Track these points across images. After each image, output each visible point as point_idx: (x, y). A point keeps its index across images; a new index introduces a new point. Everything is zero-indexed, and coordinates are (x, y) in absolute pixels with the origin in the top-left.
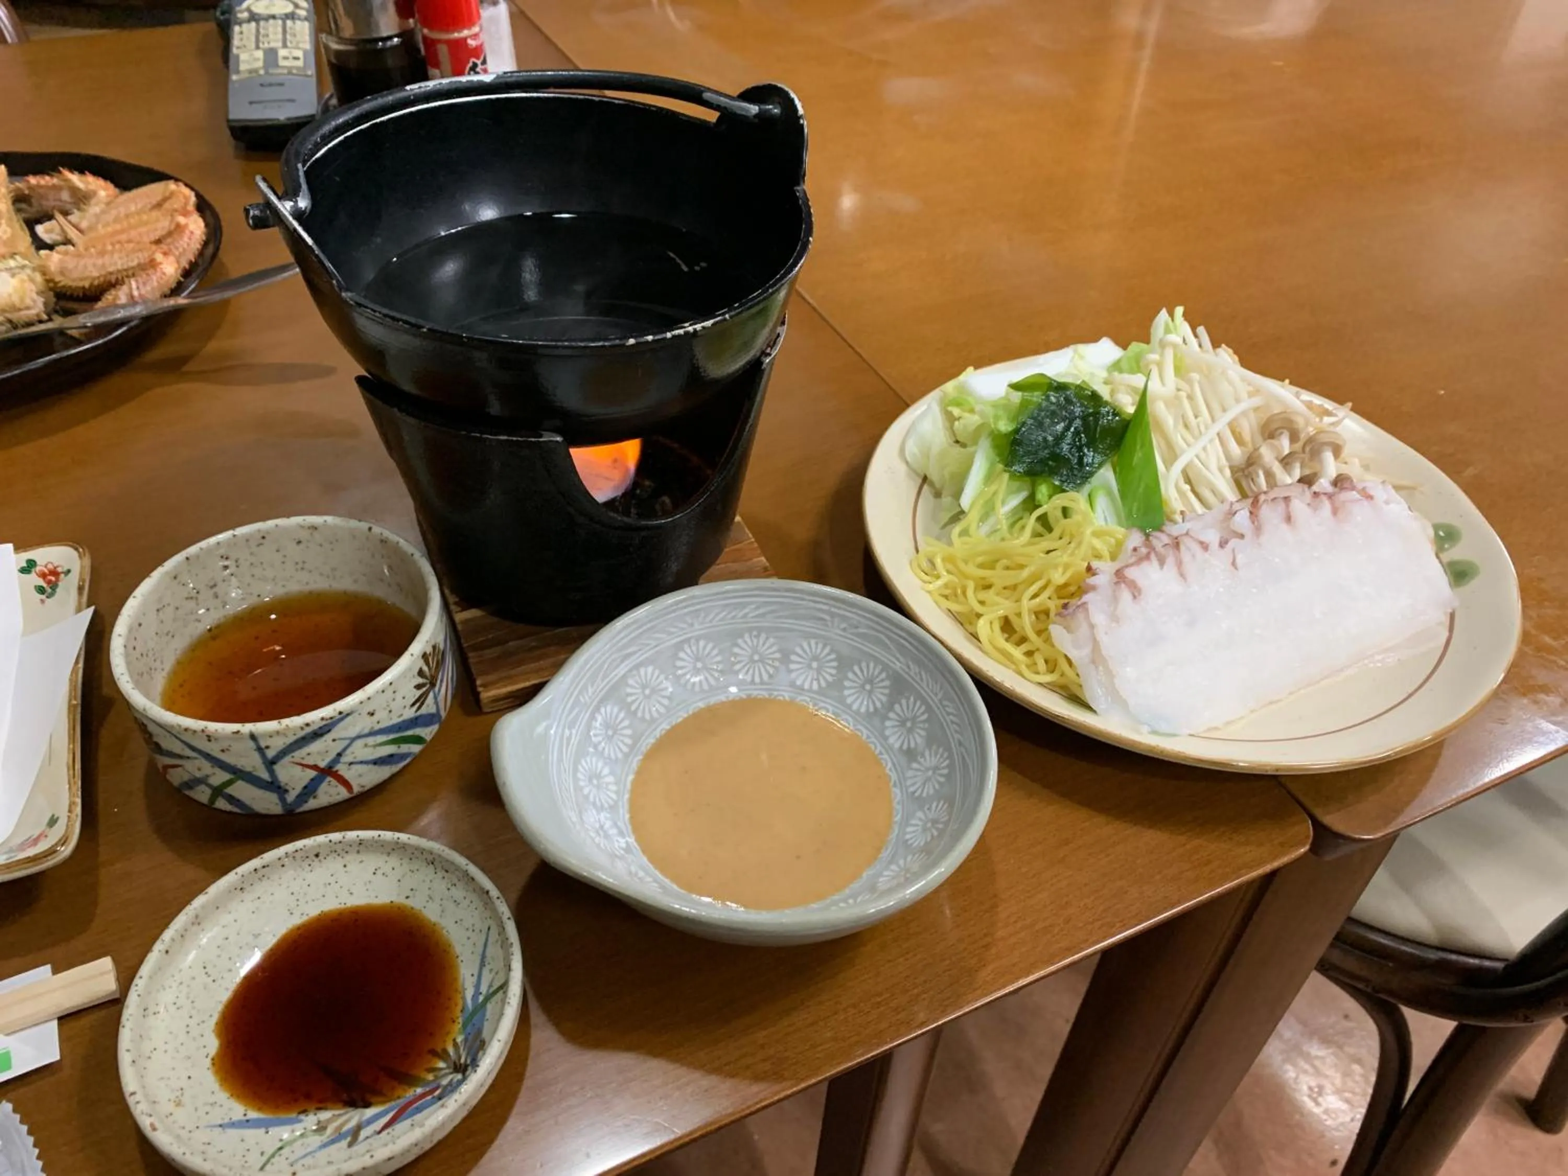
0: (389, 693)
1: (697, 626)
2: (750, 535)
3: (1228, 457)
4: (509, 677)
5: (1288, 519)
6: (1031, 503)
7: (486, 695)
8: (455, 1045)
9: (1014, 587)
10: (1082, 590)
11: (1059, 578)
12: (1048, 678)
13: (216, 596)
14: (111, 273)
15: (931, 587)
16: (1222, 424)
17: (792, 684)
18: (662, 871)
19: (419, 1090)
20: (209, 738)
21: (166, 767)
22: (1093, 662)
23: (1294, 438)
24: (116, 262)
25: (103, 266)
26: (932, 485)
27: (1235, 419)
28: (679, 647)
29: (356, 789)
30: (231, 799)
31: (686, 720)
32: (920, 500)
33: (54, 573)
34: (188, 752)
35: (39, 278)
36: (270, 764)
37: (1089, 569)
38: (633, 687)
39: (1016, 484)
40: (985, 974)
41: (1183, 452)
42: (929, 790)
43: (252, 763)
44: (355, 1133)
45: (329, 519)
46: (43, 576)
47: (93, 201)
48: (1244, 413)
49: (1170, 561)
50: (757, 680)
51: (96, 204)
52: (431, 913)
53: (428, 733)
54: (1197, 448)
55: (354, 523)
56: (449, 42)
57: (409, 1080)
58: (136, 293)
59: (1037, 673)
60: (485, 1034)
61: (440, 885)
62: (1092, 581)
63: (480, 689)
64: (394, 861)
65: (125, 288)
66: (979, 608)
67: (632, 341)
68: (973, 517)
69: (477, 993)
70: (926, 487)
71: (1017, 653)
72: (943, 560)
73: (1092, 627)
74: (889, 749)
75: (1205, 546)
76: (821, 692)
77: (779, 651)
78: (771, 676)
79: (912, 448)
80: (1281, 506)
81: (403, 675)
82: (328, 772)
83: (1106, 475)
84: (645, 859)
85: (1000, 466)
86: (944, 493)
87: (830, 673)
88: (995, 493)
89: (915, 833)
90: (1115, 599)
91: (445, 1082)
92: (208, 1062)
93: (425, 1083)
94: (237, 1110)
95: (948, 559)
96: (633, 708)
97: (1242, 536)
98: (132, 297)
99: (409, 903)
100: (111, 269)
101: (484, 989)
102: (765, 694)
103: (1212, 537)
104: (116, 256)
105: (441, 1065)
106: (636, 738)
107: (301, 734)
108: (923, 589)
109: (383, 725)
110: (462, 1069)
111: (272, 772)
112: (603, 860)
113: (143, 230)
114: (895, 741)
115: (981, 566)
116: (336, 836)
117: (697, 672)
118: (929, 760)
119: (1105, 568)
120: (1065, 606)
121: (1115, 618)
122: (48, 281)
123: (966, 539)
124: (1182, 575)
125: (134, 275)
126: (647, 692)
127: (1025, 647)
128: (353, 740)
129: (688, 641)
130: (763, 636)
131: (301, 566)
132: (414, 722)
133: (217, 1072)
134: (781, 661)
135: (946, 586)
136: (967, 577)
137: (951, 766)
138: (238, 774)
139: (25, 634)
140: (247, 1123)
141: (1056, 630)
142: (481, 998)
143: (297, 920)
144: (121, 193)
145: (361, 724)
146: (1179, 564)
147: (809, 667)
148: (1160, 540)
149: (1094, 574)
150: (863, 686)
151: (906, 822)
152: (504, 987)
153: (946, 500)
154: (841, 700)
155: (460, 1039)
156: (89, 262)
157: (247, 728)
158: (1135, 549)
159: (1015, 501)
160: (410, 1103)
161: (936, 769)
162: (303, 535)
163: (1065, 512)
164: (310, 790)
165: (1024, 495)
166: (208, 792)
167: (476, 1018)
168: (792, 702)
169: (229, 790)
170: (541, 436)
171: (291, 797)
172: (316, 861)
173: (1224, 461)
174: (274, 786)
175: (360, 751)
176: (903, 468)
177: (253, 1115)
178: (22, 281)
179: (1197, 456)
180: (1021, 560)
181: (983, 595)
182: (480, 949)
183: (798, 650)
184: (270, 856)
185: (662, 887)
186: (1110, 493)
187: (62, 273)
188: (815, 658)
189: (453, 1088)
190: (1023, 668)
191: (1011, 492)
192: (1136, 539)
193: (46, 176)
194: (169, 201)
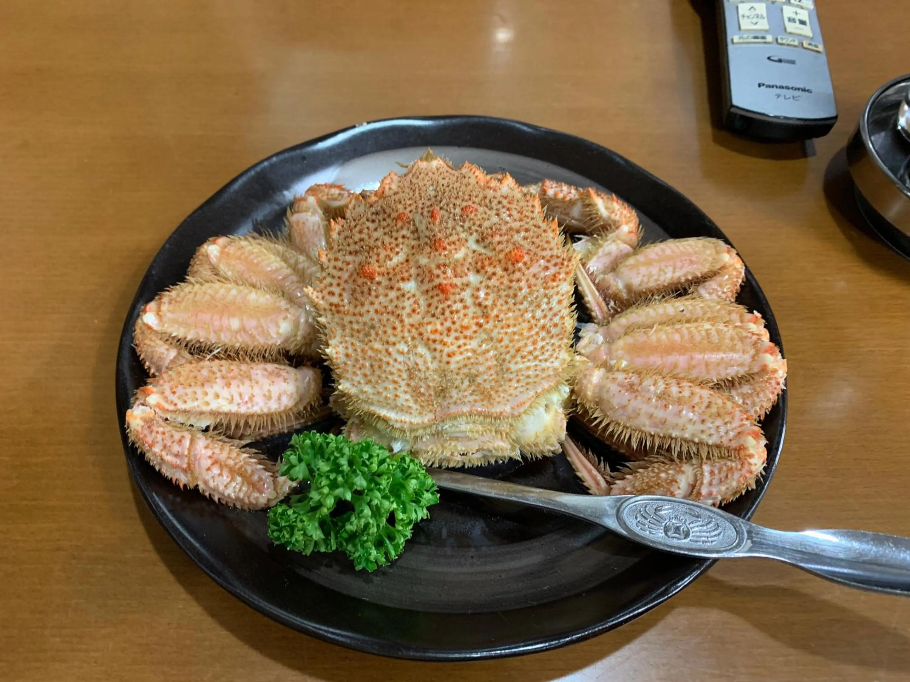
51: (615, 241)
193: (565, 188)
194: (718, 279)
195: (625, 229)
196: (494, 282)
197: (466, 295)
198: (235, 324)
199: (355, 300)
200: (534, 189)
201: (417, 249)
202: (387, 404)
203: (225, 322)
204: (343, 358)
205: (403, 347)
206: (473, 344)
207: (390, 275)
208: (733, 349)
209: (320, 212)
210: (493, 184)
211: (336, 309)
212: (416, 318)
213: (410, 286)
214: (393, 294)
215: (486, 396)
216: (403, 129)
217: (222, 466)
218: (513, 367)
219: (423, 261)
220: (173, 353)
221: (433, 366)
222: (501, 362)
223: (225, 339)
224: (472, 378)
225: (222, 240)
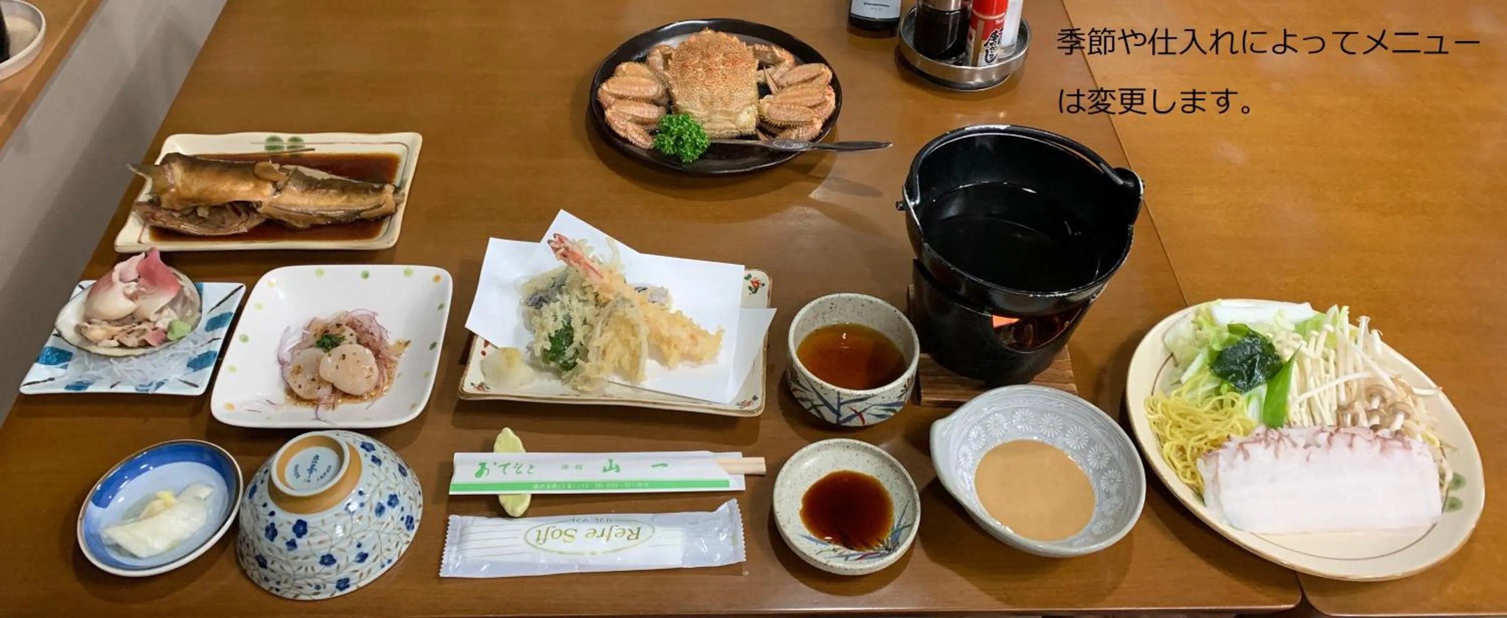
0: (892, 391)
1: (1027, 403)
2: (1069, 357)
3: (1338, 399)
4: (936, 394)
5: (1351, 445)
6: (1217, 391)
7: (925, 398)
8: (888, 541)
9: (1191, 432)
10: (1220, 446)
11: (1212, 436)
12: (1191, 482)
13: (823, 317)
14: (791, 122)
15: (1150, 417)
16: (1341, 381)
17: (1064, 443)
18: (983, 505)
19: (872, 551)
20: (822, 388)
21: (795, 389)
22: (1213, 482)
23: (1383, 400)
24: (795, 117)
25: (788, 116)
26: (1175, 359)
27: (1351, 381)
28: (1017, 409)
29: (866, 424)
30: (819, 412)
31: (1010, 443)
32: (1165, 367)
33: (757, 282)
34: (811, 389)
35: (757, 113)
36: (840, 404)
37: (1228, 437)
38: (991, 421)
39: (1214, 378)
40: (1109, 599)
41: (1310, 390)
42: (1111, 513)
43: (834, 402)
44: (847, 557)
45: (879, 300)
46: (752, 282)
47: (782, 64)
48: (1358, 380)
49: (1272, 447)
50: (1049, 435)
51: (783, 67)
52: (887, 486)
53: (898, 409)
54: (1320, 390)
55: (889, 306)
56: (984, 20)
57: (868, 546)
58: (800, 135)
59: (1185, 477)
60: (900, 540)
61: (892, 477)
62: (1227, 444)
63: (922, 395)
64: (876, 459)
65: (796, 131)
66: (1169, 437)
67: (1031, 295)
68: (1186, 387)
69: (899, 524)
70: (1171, 359)
71: (1180, 465)
72: (1163, 405)
73: (1218, 466)
74: (1100, 489)
75: (1295, 445)
76: (1076, 451)
77: (1063, 426)
78: (1055, 436)
79: (1169, 337)
80: (1348, 438)
81: (898, 386)
82: (859, 414)
83: (1262, 390)
84: (977, 497)
85: (1208, 367)
86: (1180, 366)
87: (1083, 445)
88: (1201, 380)
89: (1097, 529)
90: (1235, 456)
91: (882, 552)
92: (798, 512)
93: (874, 549)
94: (807, 533)
95: (1164, 405)
96: (989, 430)
97: (1319, 446)
98: (798, 137)
99: (878, 479)
100: (792, 119)
101: (902, 523)
102: (1050, 443)
103: (1301, 442)
104: (796, 113)
105: (881, 545)
106: (986, 444)
107: (856, 398)
108: (1146, 417)
109: (886, 403)
110: (890, 551)
111: (839, 408)
112: (962, 491)
113: (809, 98)
114: (1104, 486)
115: (1180, 415)
116: (857, 442)
117: (1021, 422)
118: (1116, 500)
119: (1237, 438)
120: (1210, 451)
121: (1232, 466)
122: (760, 115)
123: (1177, 397)
124: (1276, 455)
125: (802, 126)
126: (997, 425)
127: (1184, 463)
128: (873, 405)
129: (1021, 408)
130: (1057, 417)
131: (859, 314)
132: (897, 404)
133: (801, 516)
134: (1062, 430)
135: (1159, 418)
136: (1171, 418)
137: (1122, 507)
138: (826, 404)
139: (742, 306)
140: (810, 538)
141: (1200, 461)
142: (900, 527)
143: (835, 470)
144: (797, 64)
145: (879, 400)
146: (1277, 450)
147: (1075, 438)
148: (1274, 434)
149: (1230, 441)
150: (1097, 456)
151: (1095, 523)
152: (911, 526)
153: (1179, 370)
154: (1085, 459)
155: (890, 539)
156: (782, 112)
157: (838, 389)
158: (1258, 434)
159: (1211, 386)
160: (868, 554)
161: (1116, 505)
162: (866, 303)
163: (1233, 403)
164: (849, 419)
165: (1216, 385)
166: (810, 405)
167: (897, 534)
168: (1061, 451)
169: (819, 408)
170: (982, 312)
171: (841, 419)
172: (847, 450)
173: (1335, 402)
174: (838, 413)
175: (874, 410)
176: (1161, 345)
177: (812, 536)
178: (751, 117)
179: (1319, 394)
180: (1199, 419)
181: (1173, 430)
182: (904, 507)
183: (1072, 429)
184: (832, 441)
185: (982, 511)
186: (1260, 399)
187: (768, 114)
188: (1079, 435)
189: (882, 556)
190: (1180, 474)
191: (1210, 381)
192: (1261, 429)
193: (763, 46)
194: (820, 77)
195: (787, 62)
196: (728, 68)
197: (720, 72)
198: (636, 88)
199: (682, 75)
200: (751, 47)
201: (703, 58)
202: (692, 108)
203: (633, 88)
204: (677, 93)
205: (698, 88)
206: (721, 87)
207: (693, 66)
208: (816, 95)
209: (661, 56)
210: (729, 38)
211: (675, 78)
212: (702, 79)
213: (700, 70)
214: (695, 72)
215: (726, 105)
216: (694, 25)
217: (636, 131)
218: (735, 94)
219: (704, 61)
220: (613, 99)
221: (709, 94)
222: (731, 93)
223: (633, 94)
224: (722, 98)
225: (626, 64)
